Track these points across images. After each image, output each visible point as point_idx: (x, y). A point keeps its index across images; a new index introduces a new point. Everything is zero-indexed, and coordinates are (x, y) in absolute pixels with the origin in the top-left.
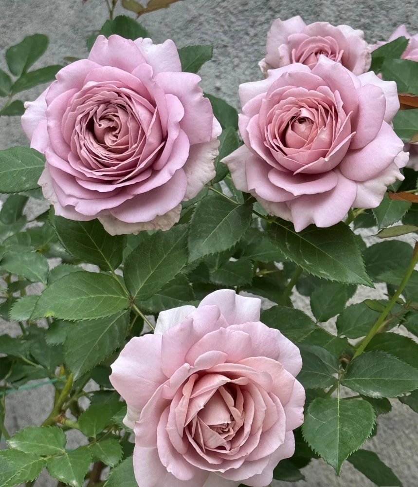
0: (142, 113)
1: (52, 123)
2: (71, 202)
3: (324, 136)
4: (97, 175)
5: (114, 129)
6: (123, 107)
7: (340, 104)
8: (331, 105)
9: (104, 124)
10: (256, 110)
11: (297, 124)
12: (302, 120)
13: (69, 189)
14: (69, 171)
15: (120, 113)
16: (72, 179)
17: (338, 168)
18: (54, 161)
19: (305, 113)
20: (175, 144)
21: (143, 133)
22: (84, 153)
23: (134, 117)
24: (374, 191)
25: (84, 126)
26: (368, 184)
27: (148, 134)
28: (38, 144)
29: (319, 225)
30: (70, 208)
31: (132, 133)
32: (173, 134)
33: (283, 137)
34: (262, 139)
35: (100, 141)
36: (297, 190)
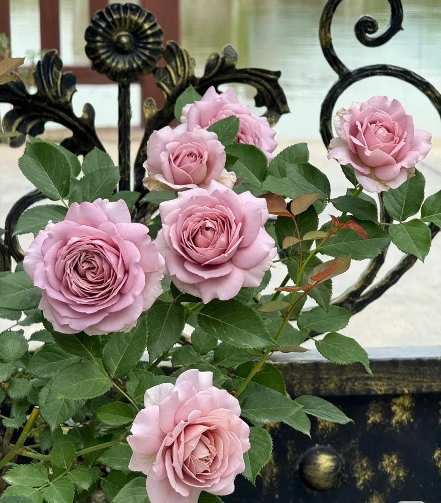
0: (112, 258)
1: (49, 269)
2: (66, 321)
3: (223, 239)
4: (85, 302)
5: (93, 268)
6: (98, 254)
7: (233, 218)
8: (226, 218)
9: (86, 266)
10: (175, 220)
11: (204, 230)
12: (208, 229)
13: (64, 312)
14: (63, 300)
15: (97, 259)
16: (65, 305)
17: (231, 260)
18: (53, 294)
19: (209, 224)
20: (135, 277)
21: (114, 271)
22: (74, 288)
23: (107, 261)
24: (256, 276)
25: (72, 269)
26: (252, 270)
27: (118, 273)
28: (39, 283)
29: (222, 298)
30: (67, 326)
31: (106, 272)
32: (134, 271)
33: (194, 239)
34: (180, 241)
35: (83, 277)
36: (206, 275)
